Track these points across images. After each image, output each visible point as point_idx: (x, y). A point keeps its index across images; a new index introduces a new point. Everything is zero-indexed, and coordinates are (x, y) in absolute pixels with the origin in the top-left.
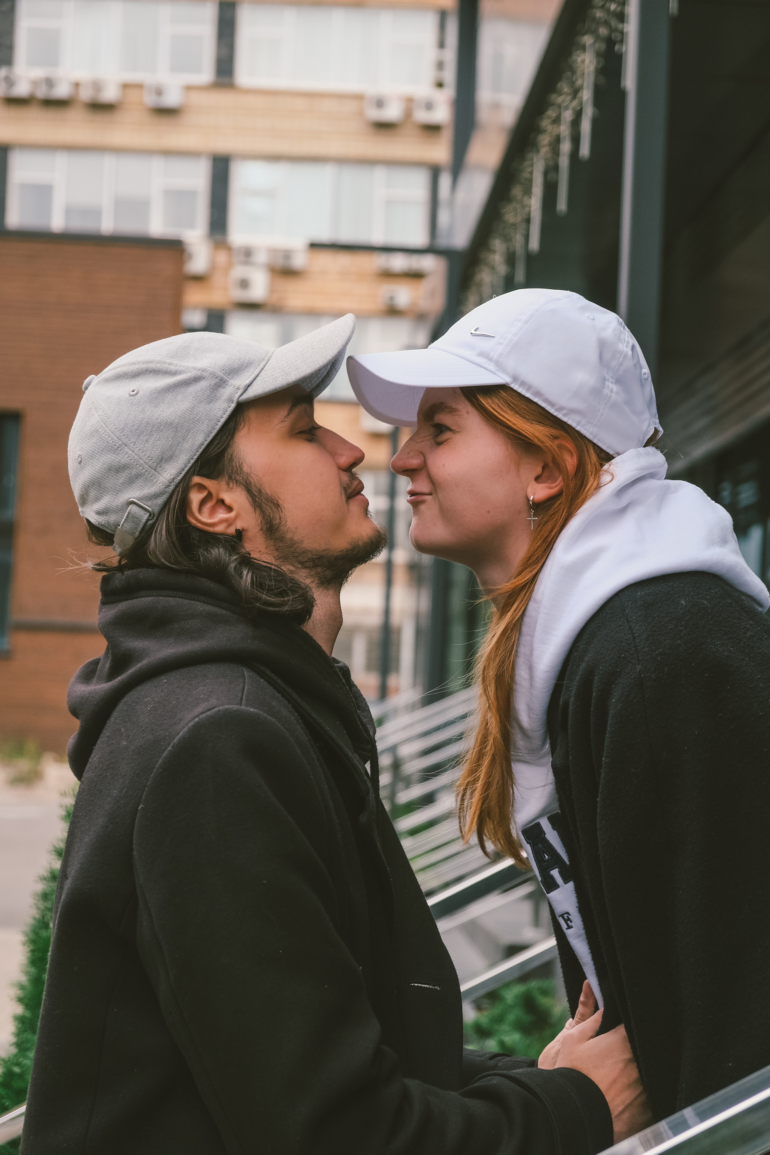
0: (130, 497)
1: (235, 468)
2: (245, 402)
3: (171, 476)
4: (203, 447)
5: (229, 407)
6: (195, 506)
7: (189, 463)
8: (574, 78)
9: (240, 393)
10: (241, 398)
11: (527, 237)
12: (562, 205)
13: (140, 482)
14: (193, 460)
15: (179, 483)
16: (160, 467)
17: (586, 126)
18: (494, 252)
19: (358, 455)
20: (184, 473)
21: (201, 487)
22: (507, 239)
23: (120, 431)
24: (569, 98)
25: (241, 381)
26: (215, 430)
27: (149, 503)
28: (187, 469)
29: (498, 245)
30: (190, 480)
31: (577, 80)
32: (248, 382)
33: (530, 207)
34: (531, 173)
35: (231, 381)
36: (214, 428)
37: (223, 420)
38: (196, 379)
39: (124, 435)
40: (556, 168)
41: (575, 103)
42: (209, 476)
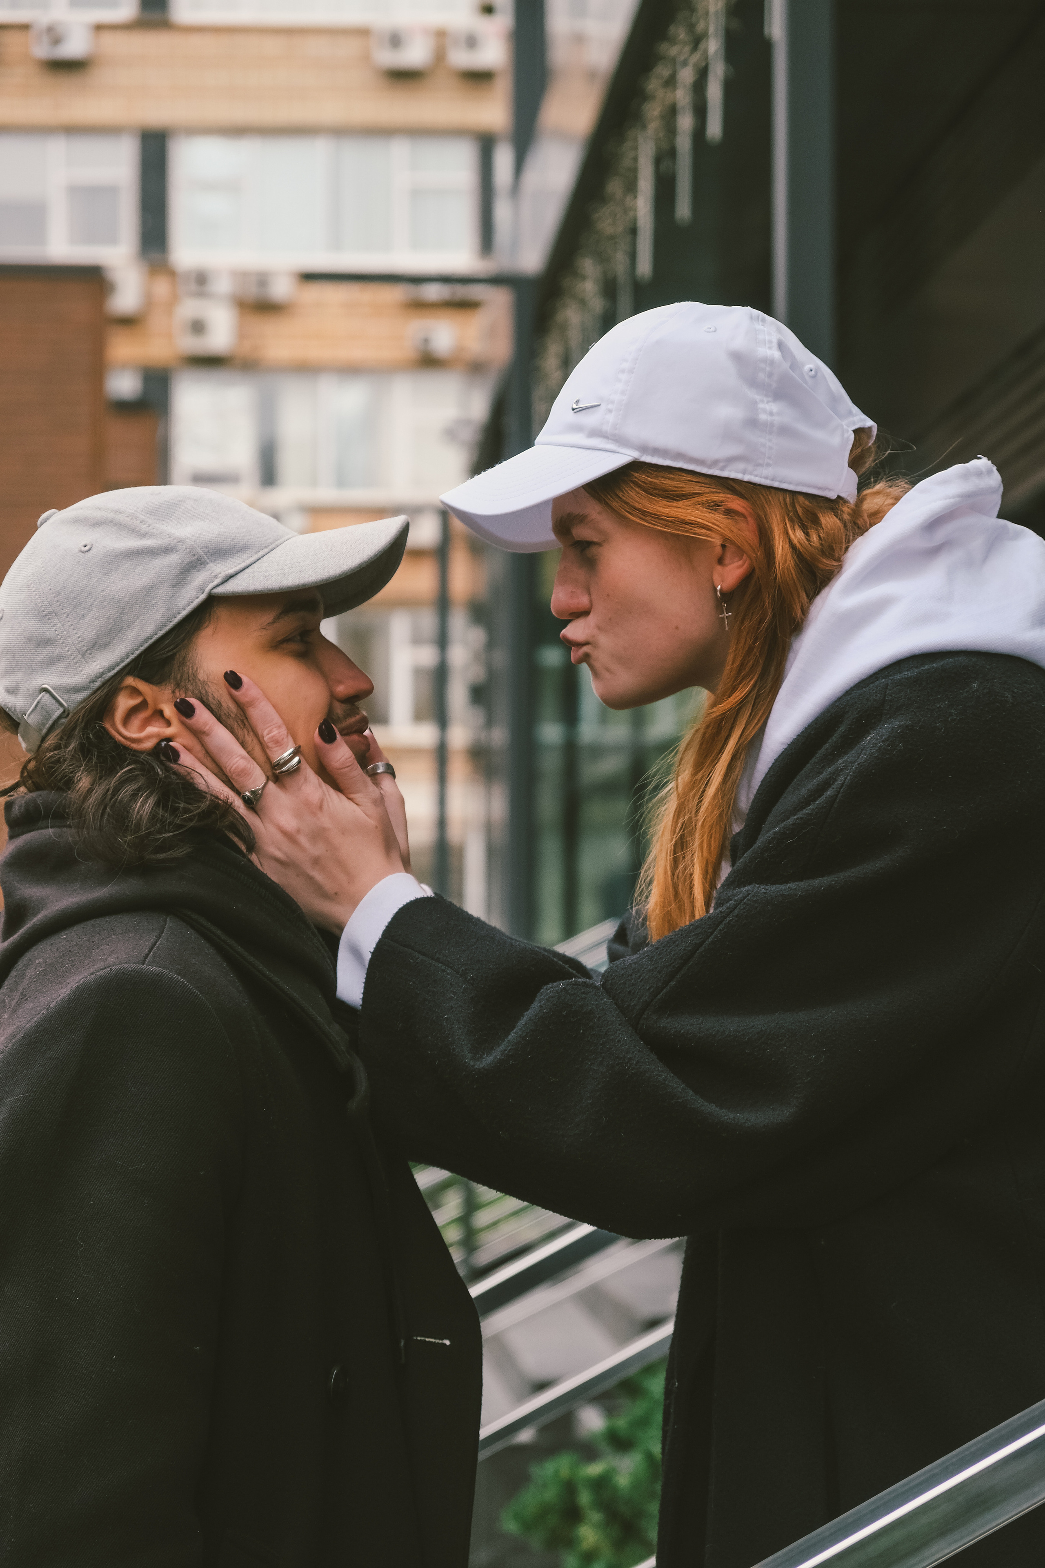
0: (44, 681)
1: (185, 676)
2: (219, 597)
3: (100, 669)
4: (151, 642)
5: (198, 598)
6: (119, 714)
7: (127, 658)
8: (694, 19)
9: (216, 582)
10: (215, 591)
11: (633, 256)
12: (683, 210)
13: (61, 666)
14: (133, 656)
15: (108, 680)
16: (90, 654)
17: (715, 92)
18: (584, 278)
19: (364, 686)
20: (117, 669)
21: (135, 691)
22: (602, 258)
23: (54, 595)
24: (687, 49)
25: (222, 568)
26: (171, 623)
27: (66, 697)
28: (123, 664)
29: (589, 266)
30: (122, 680)
31: (698, 22)
32: (231, 571)
33: (635, 210)
34: (635, 159)
35: (211, 564)
36: (171, 620)
37: (184, 613)
38: (167, 550)
39: (58, 601)
40: (672, 153)
41: (695, 58)
42: (148, 680)
